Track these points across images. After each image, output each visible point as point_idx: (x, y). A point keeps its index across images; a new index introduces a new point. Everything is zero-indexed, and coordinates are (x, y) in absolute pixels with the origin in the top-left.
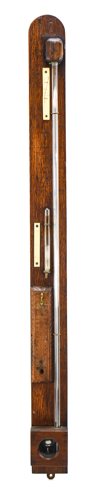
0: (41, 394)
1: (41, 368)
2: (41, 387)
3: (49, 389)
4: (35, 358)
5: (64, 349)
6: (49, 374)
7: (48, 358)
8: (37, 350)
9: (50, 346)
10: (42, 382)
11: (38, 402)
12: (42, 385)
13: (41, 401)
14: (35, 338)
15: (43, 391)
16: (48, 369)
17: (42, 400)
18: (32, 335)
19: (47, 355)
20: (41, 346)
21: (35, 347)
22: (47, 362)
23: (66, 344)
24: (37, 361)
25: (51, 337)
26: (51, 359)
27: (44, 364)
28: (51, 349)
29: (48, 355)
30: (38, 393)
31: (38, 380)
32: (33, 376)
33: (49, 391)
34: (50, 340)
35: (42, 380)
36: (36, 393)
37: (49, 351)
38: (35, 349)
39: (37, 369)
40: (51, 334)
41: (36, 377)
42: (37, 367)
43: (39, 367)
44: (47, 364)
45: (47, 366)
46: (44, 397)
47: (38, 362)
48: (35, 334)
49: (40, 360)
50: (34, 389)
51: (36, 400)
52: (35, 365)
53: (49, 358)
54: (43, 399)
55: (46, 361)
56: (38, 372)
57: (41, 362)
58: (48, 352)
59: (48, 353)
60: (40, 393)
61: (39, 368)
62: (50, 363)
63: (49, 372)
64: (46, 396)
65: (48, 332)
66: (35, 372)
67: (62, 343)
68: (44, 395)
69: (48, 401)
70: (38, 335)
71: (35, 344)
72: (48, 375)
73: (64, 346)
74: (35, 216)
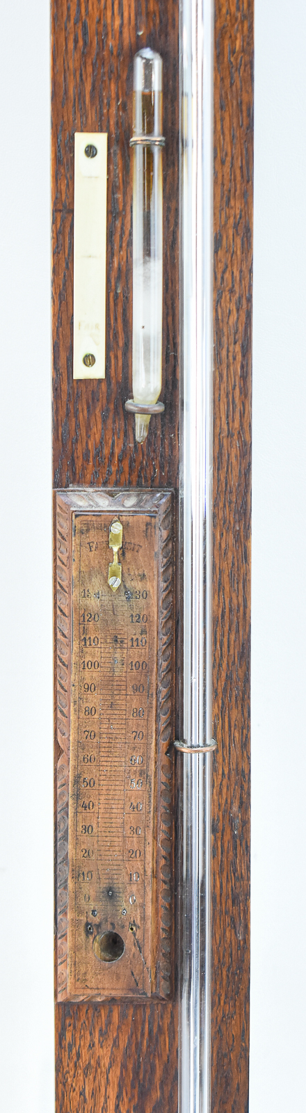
0: (106, 1062)
1: (109, 928)
2: (109, 1023)
3: (150, 1032)
4: (77, 875)
5: (231, 820)
6: (155, 961)
7: (149, 872)
8: (86, 829)
9: (162, 810)
10: (113, 1000)
11: (90, 1102)
12: (111, 1011)
13: (106, 1098)
14: (75, 768)
15: (116, 1044)
16: (145, 931)
17: (112, 1093)
18: (58, 751)
19: (144, 861)
20: (109, 810)
21: (76, 813)
22: (144, 897)
23: (241, 798)
24: (91, 889)
25: (164, 759)
26: (161, 876)
27: (124, 905)
28: (163, 827)
29: (149, 858)
30: (92, 1056)
31: (96, 992)
32: (66, 971)
33: (148, 1047)
34: (161, 773)
35: (117, 994)
36: (79, 1055)
37: (155, 838)
38: (80, 829)
39: (88, 932)
40: (164, 744)
41: (80, 979)
42: (87, 924)
43: (97, 920)
44: (143, 906)
45: (143, 918)
46: (122, 1079)
47: (92, 893)
48: (80, 745)
49: (104, 885)
50: (68, 1036)
51: (82, 1093)
52: (79, 911)
53: (155, 875)
54: (120, 1087)
55: (134, 888)
56: (95, 947)
57: (111, 894)
58: (150, 839)
59: (149, 849)
60: (104, 1053)
61: (99, 926)
62: (162, 901)
63: (156, 949)
64: (136, 1073)
65: (146, 736)
66: (76, 948)
67: (220, 793)
68: (124, 1066)
69: (144, 1094)
70: (94, 753)
71: (77, 796)
72: (149, 963)
73: (235, 808)
74: (81, 95)
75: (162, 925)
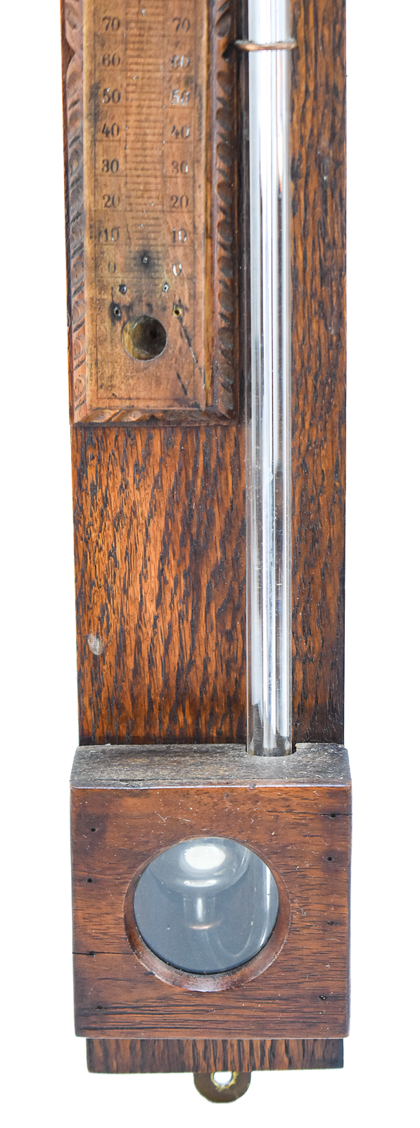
0: (144, 509)
1: (145, 310)
2: (148, 454)
3: (206, 467)
4: (98, 233)
5: (319, 161)
6: (211, 359)
7: (201, 230)
8: (109, 165)
9: (217, 140)
10: (151, 420)
11: (123, 566)
12: (150, 438)
13: (146, 560)
14: (92, 74)
15: (157, 484)
16: (196, 315)
17: (154, 553)
18: (68, 53)
19: (192, 212)
20: (141, 137)
21: (94, 141)
22: (194, 264)
23: (333, 127)
24: (116, 254)
25: (220, 64)
26: (218, 236)
27: (166, 277)
28: (218, 164)
29: (200, 208)
30: (125, 502)
31: (128, 403)
32: (85, 375)
33: (204, 488)
34: (216, 83)
35: (158, 406)
36: (106, 501)
37: (209, 179)
38: (100, 165)
39: (114, 317)
40: (219, 42)
41: (105, 384)
42: (113, 305)
43: (126, 299)
44: (192, 278)
45: (193, 296)
46: (167, 533)
47: (120, 260)
48: (98, 40)
49: (135, 248)
50: (91, 473)
51: (112, 554)
52: (101, 286)
53: (209, 235)
54: (165, 545)
55: (180, 252)
56: (124, 343)
57: (146, 261)
58: (201, 180)
59: (201, 195)
60: (141, 497)
61: (129, 308)
62: (218, 274)
63: (210, 344)
64: (187, 524)
65: (194, 26)
66: (98, 341)
67: (302, 119)
68: (170, 515)
69: (198, 555)
70: (118, 51)
71: (95, 116)
72: (203, 361)
73: (324, 143)
75: (219, 308)
